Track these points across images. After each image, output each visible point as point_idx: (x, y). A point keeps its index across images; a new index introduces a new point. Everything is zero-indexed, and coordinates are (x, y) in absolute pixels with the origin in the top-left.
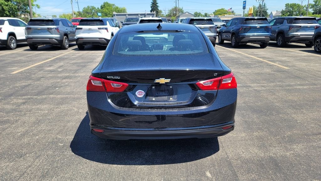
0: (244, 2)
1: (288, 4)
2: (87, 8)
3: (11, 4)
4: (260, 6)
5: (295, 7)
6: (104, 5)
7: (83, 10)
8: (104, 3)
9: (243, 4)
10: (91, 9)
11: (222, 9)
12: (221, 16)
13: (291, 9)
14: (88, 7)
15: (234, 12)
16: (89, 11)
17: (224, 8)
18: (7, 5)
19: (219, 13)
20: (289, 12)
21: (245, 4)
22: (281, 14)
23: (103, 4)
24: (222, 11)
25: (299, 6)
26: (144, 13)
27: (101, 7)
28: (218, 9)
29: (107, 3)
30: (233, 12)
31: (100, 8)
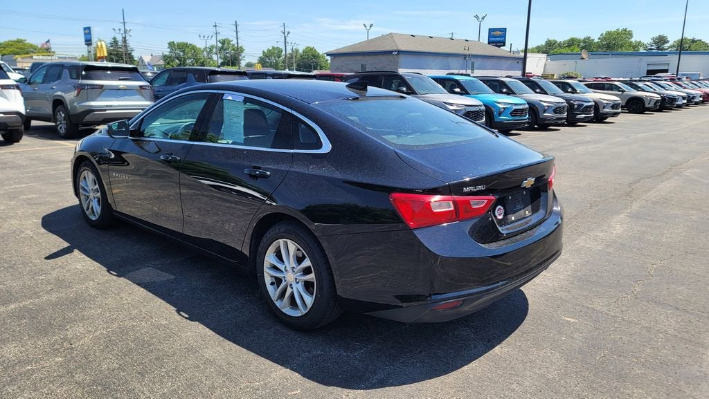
0: (85, 29)
1: (173, 42)
4: (115, 41)
5: (187, 50)
9: (85, 34)
11: (19, 41)
12: (22, 58)
13: (181, 53)
15: (53, 50)
17: (23, 39)
19: (12, 49)
20: (178, 59)
21: (90, 33)
22: (162, 62)
24: (20, 45)
25: (194, 48)
28: (7, 40)
30: (48, 50)
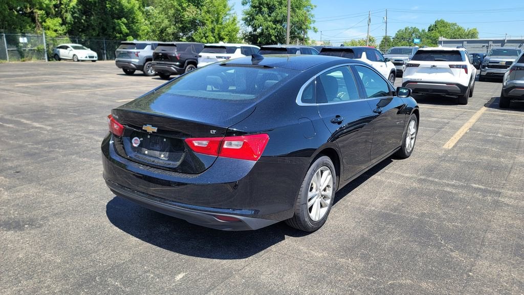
2: (404, 31)
3: (279, 27)
6: (436, 25)
7: (397, 34)
8: (437, 22)
10: (410, 32)
14: (406, 29)
16: (406, 36)
18: (274, 29)
23: (433, 23)
26: (502, 39)
27: (430, 28)
29: (442, 22)
31: (427, 31)
